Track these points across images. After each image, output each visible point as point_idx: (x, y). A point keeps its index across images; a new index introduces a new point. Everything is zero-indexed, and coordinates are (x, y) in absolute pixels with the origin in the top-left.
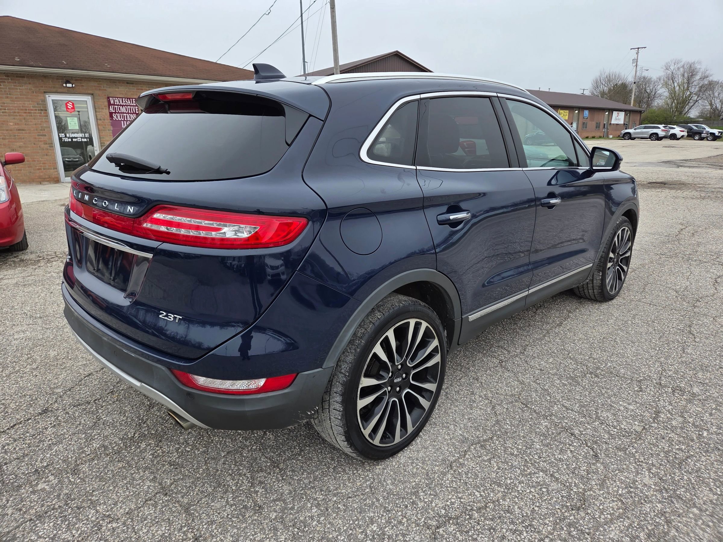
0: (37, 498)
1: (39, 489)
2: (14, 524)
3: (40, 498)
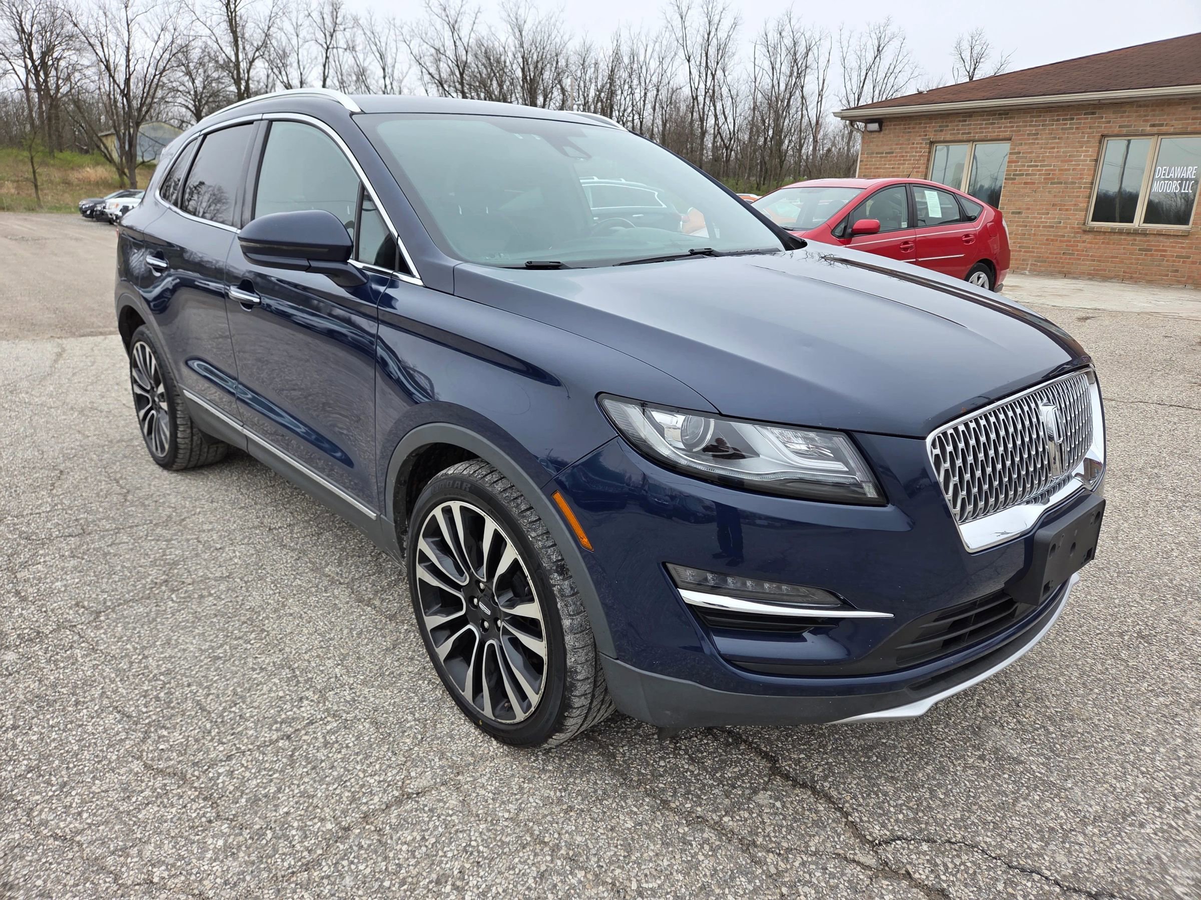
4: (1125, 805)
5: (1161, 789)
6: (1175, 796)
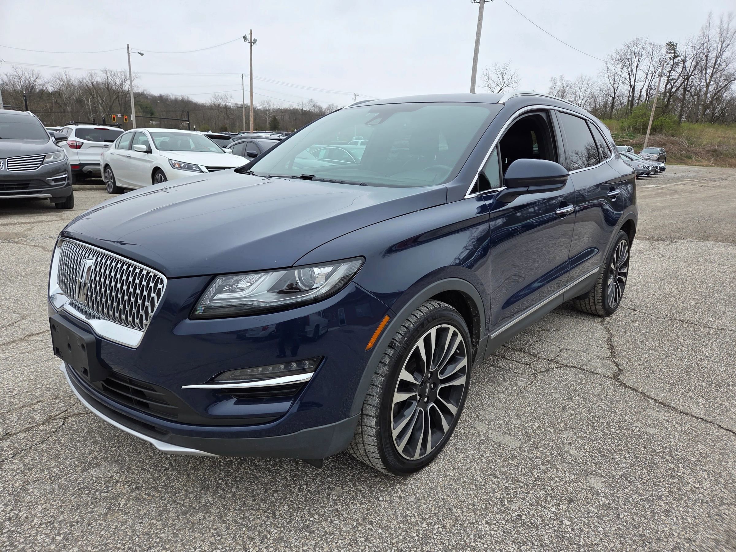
4: (24, 504)
5: (23, 527)
6: (13, 531)
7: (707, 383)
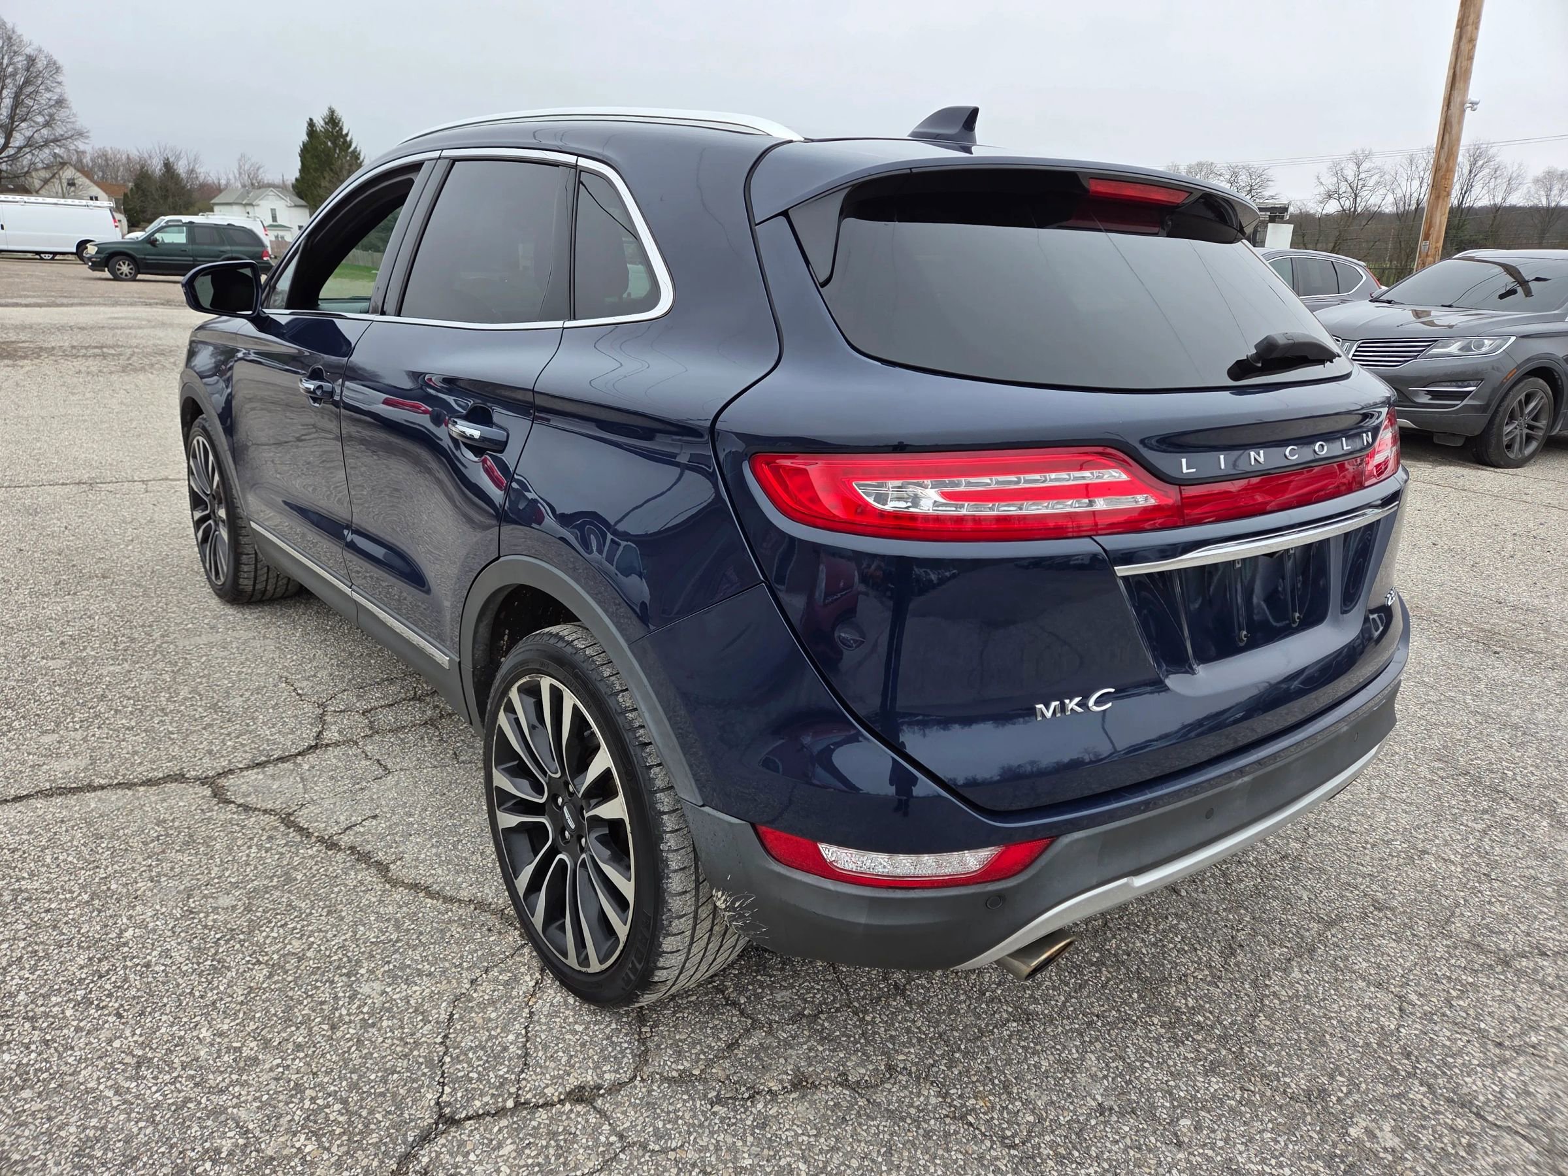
0: (1425, 1132)
1: (1397, 1140)
2: (1508, 1140)
3: (1422, 1125)
7: (25, 895)
